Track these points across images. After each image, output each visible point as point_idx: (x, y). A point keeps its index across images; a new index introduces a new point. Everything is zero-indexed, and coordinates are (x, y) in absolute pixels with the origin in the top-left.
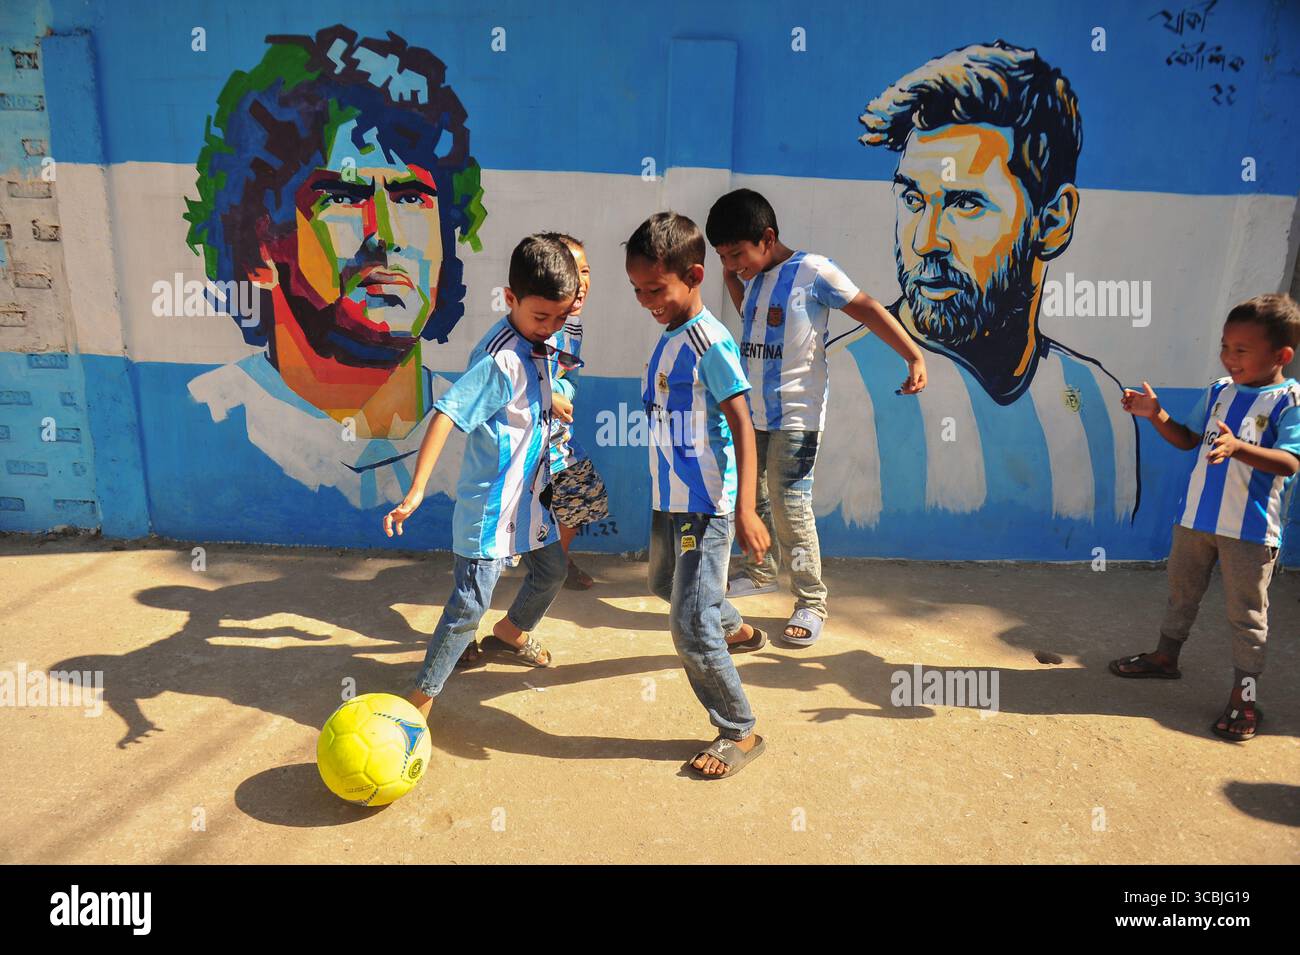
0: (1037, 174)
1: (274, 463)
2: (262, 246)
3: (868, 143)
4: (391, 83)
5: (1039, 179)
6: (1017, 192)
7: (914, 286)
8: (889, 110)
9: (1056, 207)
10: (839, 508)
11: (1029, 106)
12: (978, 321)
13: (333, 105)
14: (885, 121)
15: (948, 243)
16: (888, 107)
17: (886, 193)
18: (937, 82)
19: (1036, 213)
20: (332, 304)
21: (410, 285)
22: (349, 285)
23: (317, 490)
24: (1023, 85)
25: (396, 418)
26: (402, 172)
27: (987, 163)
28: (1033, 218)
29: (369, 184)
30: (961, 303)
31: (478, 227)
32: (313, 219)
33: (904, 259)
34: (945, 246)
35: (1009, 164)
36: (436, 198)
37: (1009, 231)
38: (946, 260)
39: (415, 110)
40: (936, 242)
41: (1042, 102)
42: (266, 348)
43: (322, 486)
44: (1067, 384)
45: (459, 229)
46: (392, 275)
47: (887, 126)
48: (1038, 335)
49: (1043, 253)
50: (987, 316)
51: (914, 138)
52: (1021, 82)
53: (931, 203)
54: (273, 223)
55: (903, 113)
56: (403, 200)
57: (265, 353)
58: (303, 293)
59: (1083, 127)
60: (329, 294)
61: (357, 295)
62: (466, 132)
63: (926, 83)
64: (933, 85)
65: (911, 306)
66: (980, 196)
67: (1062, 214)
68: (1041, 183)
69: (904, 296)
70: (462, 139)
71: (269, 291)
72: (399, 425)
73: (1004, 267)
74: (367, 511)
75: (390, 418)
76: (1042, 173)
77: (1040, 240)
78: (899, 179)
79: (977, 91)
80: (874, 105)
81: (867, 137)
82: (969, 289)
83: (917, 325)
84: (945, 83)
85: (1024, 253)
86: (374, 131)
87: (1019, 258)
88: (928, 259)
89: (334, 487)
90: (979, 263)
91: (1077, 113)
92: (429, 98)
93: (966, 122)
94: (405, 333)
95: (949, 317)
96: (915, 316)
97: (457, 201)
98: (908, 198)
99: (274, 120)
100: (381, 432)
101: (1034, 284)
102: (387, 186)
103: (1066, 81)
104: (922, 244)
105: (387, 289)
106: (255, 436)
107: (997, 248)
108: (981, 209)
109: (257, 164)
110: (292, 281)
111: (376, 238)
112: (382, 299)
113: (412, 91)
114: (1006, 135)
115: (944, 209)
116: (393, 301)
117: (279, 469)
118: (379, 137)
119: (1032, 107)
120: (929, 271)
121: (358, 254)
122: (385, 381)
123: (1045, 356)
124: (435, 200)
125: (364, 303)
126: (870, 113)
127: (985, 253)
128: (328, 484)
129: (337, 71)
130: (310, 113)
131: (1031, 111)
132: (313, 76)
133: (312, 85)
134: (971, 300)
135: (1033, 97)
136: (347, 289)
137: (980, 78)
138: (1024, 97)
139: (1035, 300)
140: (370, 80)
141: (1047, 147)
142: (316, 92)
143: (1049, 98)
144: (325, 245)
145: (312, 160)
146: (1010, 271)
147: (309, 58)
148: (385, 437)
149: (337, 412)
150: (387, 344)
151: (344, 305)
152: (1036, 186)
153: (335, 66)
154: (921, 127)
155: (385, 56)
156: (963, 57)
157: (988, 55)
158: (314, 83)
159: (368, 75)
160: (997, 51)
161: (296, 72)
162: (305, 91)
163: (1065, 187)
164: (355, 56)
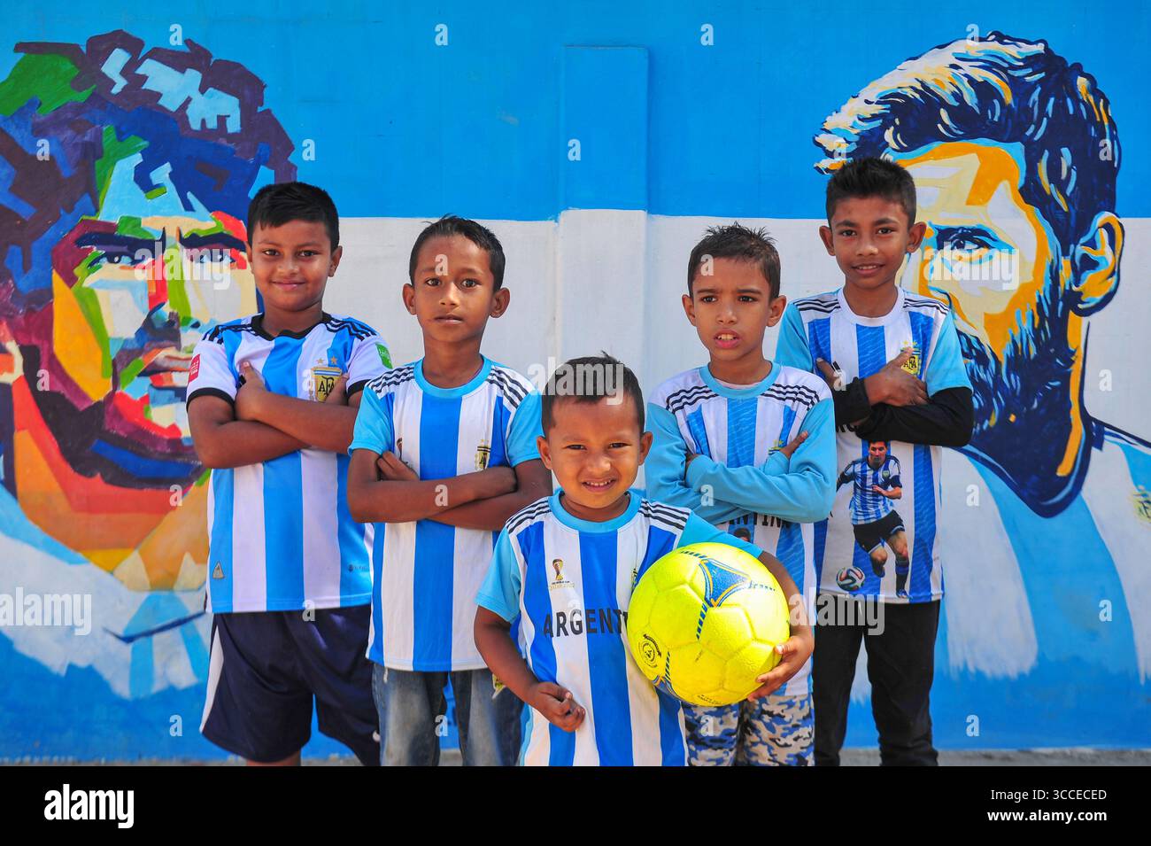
0: (1062, 202)
3: (827, 170)
4: (191, 106)
6: (1036, 226)
8: (852, 127)
9: (1092, 244)
11: (1043, 113)
12: (998, 401)
13: (109, 132)
14: (849, 142)
15: (946, 298)
16: (851, 123)
18: (913, 88)
19: (1065, 253)
20: (99, 403)
22: (124, 374)
23: (64, 672)
24: (1033, 86)
25: (188, 559)
26: (205, 222)
27: (994, 187)
28: (1062, 259)
29: (158, 235)
30: (971, 378)
32: (76, 286)
34: (942, 301)
35: (1020, 191)
37: (1030, 278)
39: (223, 141)
40: (931, 297)
41: (1061, 106)
43: (71, 667)
44: (1136, 483)
46: (187, 359)
47: (851, 147)
48: (1086, 418)
49: (1081, 306)
50: (1010, 395)
52: (1028, 85)
54: (18, 291)
55: (872, 131)
58: (58, 387)
60: (95, 387)
61: (136, 388)
62: (292, 168)
63: (899, 91)
64: (910, 93)
66: (985, 233)
68: (1067, 214)
71: (9, 385)
73: (1027, 326)
74: (138, 701)
75: (180, 558)
76: (1068, 199)
77: (1074, 288)
79: (970, 98)
80: (832, 121)
81: (826, 163)
82: (982, 358)
85: (1053, 308)
86: (167, 168)
87: (1047, 314)
89: (89, 667)
90: (991, 322)
92: (241, 126)
93: (958, 138)
99: (25, 154)
100: (164, 582)
101: (1072, 349)
102: (182, 240)
103: (1090, 77)
105: (179, 379)
107: (1016, 301)
110: (42, 369)
111: (166, 310)
112: (171, 393)
113: (218, 117)
114: (1013, 153)
118: (172, 176)
119: (1047, 115)
121: (140, 333)
123: (1100, 446)
125: (145, 400)
126: (828, 132)
127: (999, 308)
128: (82, 663)
129: (116, 90)
130: (75, 145)
131: (1045, 119)
132: (83, 96)
133: (79, 108)
134: (985, 373)
135: (1048, 101)
136: (123, 380)
137: (971, 81)
138: (1034, 103)
139: (1075, 370)
140: (161, 102)
141: (1072, 165)
142: (85, 117)
143: (1069, 101)
144: (95, 322)
145: (78, 206)
146: (1036, 332)
147: (76, 72)
148: (170, 589)
149: (99, 555)
150: (179, 455)
151: (118, 402)
152: (1061, 217)
153: (113, 83)
154: (896, 147)
155: (182, 72)
156: (947, 56)
157: (980, 52)
158: (84, 104)
159: (158, 95)
160: (993, 46)
161: (58, 91)
162: (69, 115)
163: (1103, 217)
164: (140, 71)
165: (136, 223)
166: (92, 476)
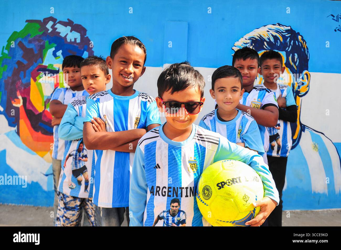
1: (15, 172)
2: (17, 91)
4: (68, 36)
5: (296, 69)
6: (289, 73)
8: (242, 45)
9: (303, 78)
11: (290, 44)
13: (47, 42)
16: (241, 45)
18: (258, 36)
20: (41, 113)
22: (47, 105)
24: (287, 37)
29: (57, 69)
32: (36, 82)
35: (285, 64)
39: (75, 45)
41: (294, 43)
42: (16, 128)
43: (33, 182)
44: (313, 141)
48: (301, 124)
49: (300, 94)
53: (259, 77)
54: (22, 83)
57: (15, 130)
58: (31, 108)
59: (309, 51)
60: (40, 108)
62: (93, 52)
63: (254, 37)
64: (257, 38)
67: (305, 81)
71: (19, 107)
74: (49, 192)
76: (296, 67)
79: (272, 40)
80: (236, 44)
84: (261, 37)
86: (61, 51)
89: (37, 182)
91: (307, 47)
93: (269, 49)
99: (26, 48)
101: (298, 106)
103: (302, 36)
106: (9, 161)
109: (19, 63)
110: (27, 104)
113: (75, 38)
114: (283, 54)
118: (62, 54)
119: (291, 45)
123: (304, 131)
126: (235, 46)
128: (35, 181)
129: (49, 32)
130: (38, 46)
132: (41, 33)
133: (40, 36)
135: (291, 41)
137: (272, 35)
138: (288, 41)
139: (298, 111)
140: (60, 35)
141: (298, 58)
142: (41, 38)
143: (297, 42)
144: (40, 91)
145: (38, 61)
147: (40, 27)
149: (40, 153)
151: (45, 113)
152: (295, 71)
153: (48, 30)
155: (66, 26)
156: (266, 28)
157: (274, 28)
158: (41, 35)
159: (60, 33)
160: (278, 27)
161: (35, 32)
162: (38, 38)
163: (305, 72)
164: (56, 27)
165: (52, 65)
166: (38, 132)
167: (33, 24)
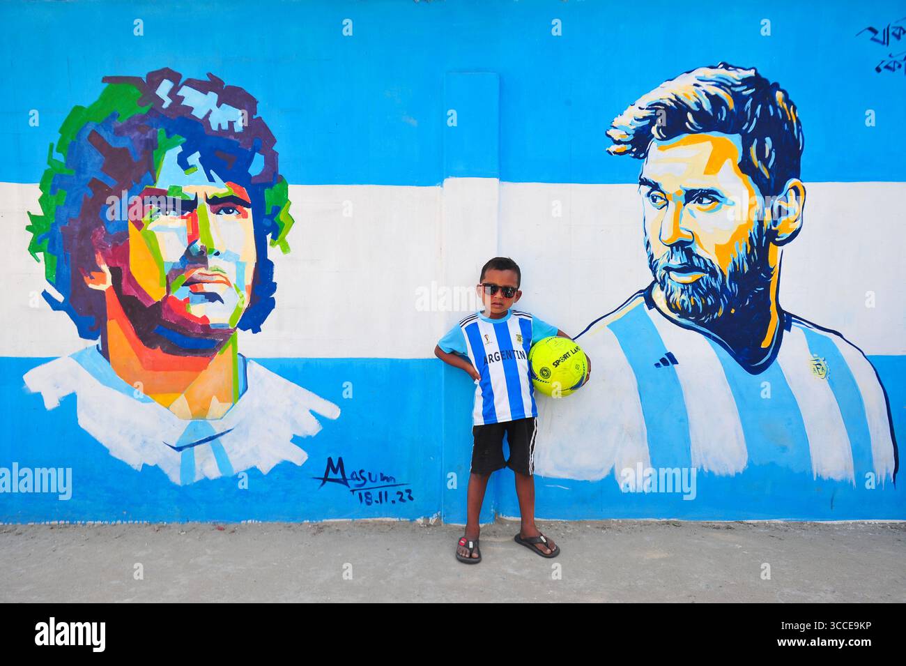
0: (765, 172)
1: (101, 445)
2: (97, 253)
3: (615, 153)
4: (211, 116)
6: (749, 188)
7: (664, 272)
8: (631, 124)
10: (612, 471)
11: (753, 115)
12: (724, 300)
13: (161, 133)
14: (629, 135)
15: (691, 234)
17: (633, 194)
18: (671, 100)
20: (159, 302)
21: (228, 283)
22: (173, 285)
23: (140, 470)
24: (747, 98)
25: (214, 399)
26: (221, 189)
27: (722, 163)
29: (193, 199)
30: (707, 285)
31: (286, 234)
32: (143, 229)
33: (653, 249)
34: (688, 236)
35: (739, 165)
36: (251, 209)
37: (744, 222)
38: (690, 249)
39: (232, 137)
40: (682, 234)
41: (765, 111)
42: (98, 342)
43: (145, 466)
44: (812, 353)
45: (270, 235)
46: (213, 275)
47: (631, 138)
48: (780, 310)
49: (777, 239)
50: (731, 296)
51: (654, 147)
52: (745, 96)
53: (674, 201)
54: (107, 233)
55: (643, 127)
56: (222, 212)
57: (97, 345)
58: (134, 293)
60: (156, 292)
61: (181, 293)
62: (275, 154)
63: (661, 101)
64: (668, 103)
65: (662, 289)
66: (716, 193)
68: (769, 180)
69: (656, 281)
70: (272, 160)
71: (103, 292)
72: (216, 407)
73: (743, 252)
74: (186, 487)
75: (209, 400)
76: (770, 171)
77: (773, 228)
78: (644, 182)
79: (707, 106)
80: (618, 121)
81: (614, 148)
82: (713, 273)
83: (669, 305)
84: (678, 100)
85: (759, 241)
86: (197, 155)
87: (756, 245)
88: (674, 248)
89: (156, 465)
90: (719, 249)
93: (699, 131)
94: (223, 325)
95: (697, 298)
96: (668, 298)
97: (268, 211)
98: (653, 197)
99: (110, 147)
100: (200, 413)
101: (771, 266)
102: (208, 201)
103: (784, 92)
104: (668, 236)
105: (208, 288)
106: (84, 421)
107: (735, 237)
108: (718, 204)
109: (95, 184)
110: (123, 283)
111: (198, 244)
112: (203, 296)
113: (229, 122)
114: (735, 140)
115: (684, 205)
116: (213, 297)
117: (105, 451)
118: (201, 160)
119: (756, 116)
120: (676, 259)
121: (183, 258)
122: (205, 368)
123: (789, 330)
124: (249, 211)
125: (187, 300)
126: (615, 128)
127: (724, 240)
128: (151, 463)
129: (165, 106)
130: (141, 141)
131: (755, 119)
132: (144, 110)
133: (142, 118)
134: (716, 282)
135: (757, 107)
136: (173, 288)
137: (707, 95)
138: (748, 109)
139: (774, 280)
140: (193, 113)
141: (772, 149)
142: (146, 123)
143: (771, 107)
144: (154, 251)
145: (143, 180)
146: (748, 256)
147: (140, 95)
148: (204, 418)
149: (161, 397)
150: (207, 334)
151: (169, 302)
152: (765, 182)
153: (163, 102)
154: (659, 137)
155: (206, 93)
156: (692, 78)
157: (714, 75)
158: (146, 115)
159: (192, 109)
160: (722, 72)
161: (129, 107)
162: (137, 122)
163: (792, 182)
164: (180, 93)
165: (179, 189)
166: (155, 348)
167: (123, 87)
